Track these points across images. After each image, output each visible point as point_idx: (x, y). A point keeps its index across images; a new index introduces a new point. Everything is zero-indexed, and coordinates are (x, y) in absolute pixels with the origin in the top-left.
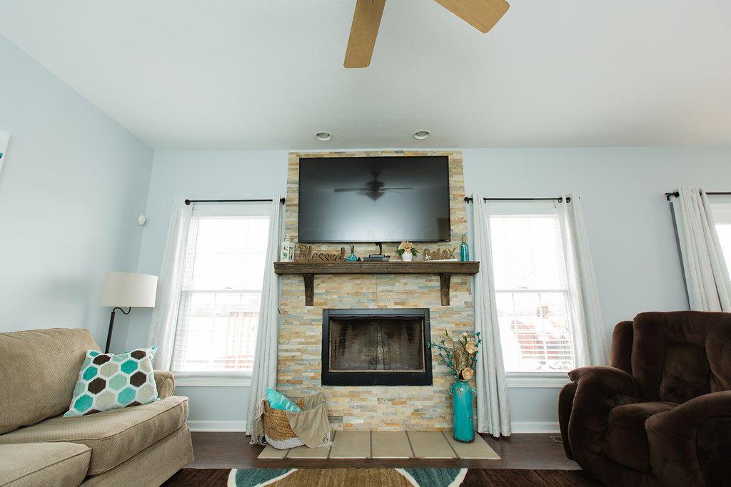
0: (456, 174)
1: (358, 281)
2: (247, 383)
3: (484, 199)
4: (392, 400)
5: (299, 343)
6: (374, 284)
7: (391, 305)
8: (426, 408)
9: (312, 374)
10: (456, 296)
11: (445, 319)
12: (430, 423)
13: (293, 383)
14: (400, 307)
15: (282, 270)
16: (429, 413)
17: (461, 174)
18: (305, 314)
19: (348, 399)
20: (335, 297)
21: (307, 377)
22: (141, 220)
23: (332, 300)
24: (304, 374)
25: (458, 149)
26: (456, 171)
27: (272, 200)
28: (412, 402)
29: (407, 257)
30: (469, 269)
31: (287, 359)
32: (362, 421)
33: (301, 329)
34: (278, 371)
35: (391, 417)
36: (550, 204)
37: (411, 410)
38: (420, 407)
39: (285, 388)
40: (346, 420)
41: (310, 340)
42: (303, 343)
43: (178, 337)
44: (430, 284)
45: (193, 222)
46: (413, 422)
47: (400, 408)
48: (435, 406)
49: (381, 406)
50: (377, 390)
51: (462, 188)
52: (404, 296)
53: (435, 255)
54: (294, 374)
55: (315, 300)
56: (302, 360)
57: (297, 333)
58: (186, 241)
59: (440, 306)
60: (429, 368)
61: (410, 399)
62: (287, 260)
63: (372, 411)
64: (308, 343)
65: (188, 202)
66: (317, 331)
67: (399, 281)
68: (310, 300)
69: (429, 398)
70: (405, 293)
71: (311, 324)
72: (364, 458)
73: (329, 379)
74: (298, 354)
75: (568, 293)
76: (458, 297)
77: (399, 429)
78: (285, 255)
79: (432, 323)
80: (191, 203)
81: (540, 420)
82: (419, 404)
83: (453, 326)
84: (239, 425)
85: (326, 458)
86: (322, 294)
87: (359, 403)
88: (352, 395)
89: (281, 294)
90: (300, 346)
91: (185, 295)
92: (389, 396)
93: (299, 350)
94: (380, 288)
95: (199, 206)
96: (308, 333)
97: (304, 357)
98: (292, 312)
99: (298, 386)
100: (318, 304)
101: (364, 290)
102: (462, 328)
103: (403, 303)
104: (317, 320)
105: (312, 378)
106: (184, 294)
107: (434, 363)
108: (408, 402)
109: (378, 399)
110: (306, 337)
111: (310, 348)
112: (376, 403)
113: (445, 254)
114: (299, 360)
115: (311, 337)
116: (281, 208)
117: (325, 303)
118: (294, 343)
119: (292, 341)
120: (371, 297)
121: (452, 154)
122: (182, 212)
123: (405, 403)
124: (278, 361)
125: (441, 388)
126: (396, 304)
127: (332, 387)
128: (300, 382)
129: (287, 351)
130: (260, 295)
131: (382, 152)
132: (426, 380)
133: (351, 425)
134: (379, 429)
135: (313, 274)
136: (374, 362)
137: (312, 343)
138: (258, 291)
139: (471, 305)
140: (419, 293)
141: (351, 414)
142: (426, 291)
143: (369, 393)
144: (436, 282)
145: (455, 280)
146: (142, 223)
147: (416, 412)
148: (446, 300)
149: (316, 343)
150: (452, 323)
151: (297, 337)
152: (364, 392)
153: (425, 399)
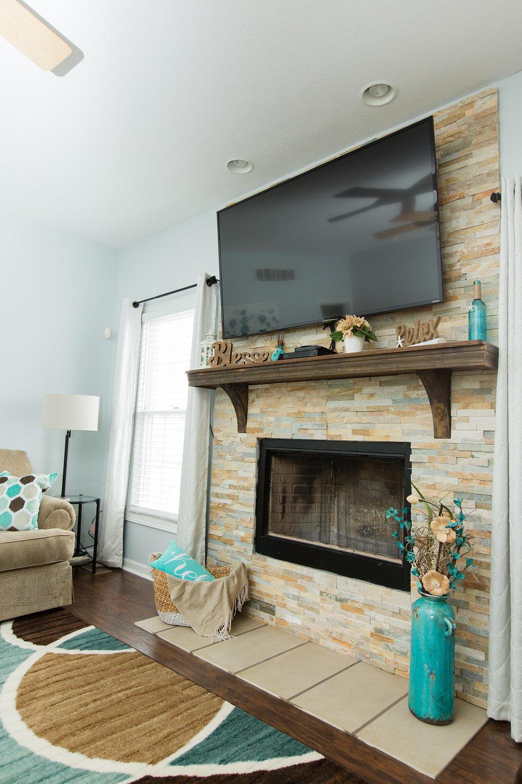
0: (479, 145)
1: (302, 394)
2: (175, 529)
4: (341, 601)
5: (231, 487)
6: (323, 397)
7: (348, 435)
8: (395, 632)
9: (243, 534)
10: (466, 419)
11: (439, 466)
12: (401, 661)
13: (224, 541)
14: (361, 438)
16: (402, 643)
17: (496, 140)
18: (238, 444)
19: (282, 582)
20: (272, 419)
21: (237, 537)
22: (107, 332)
23: (269, 425)
24: (235, 532)
26: (481, 138)
28: (372, 613)
29: (351, 345)
31: (218, 507)
32: (299, 621)
33: (233, 466)
35: (341, 630)
37: (369, 628)
38: (386, 627)
39: (217, 547)
40: (278, 610)
41: (242, 483)
42: (235, 487)
44: (414, 394)
46: (374, 649)
47: (353, 617)
49: (325, 605)
50: (321, 578)
51: (497, 174)
52: (366, 418)
53: (409, 337)
54: (223, 529)
55: (249, 425)
56: (233, 511)
57: (229, 471)
59: (431, 439)
61: (371, 607)
63: (312, 609)
64: (240, 488)
65: (136, 305)
66: (249, 472)
67: (359, 391)
68: (242, 428)
69: (398, 614)
70: (370, 412)
71: (243, 460)
74: (229, 502)
76: (471, 421)
77: (349, 652)
78: (203, 359)
79: (416, 471)
80: (141, 305)
82: (385, 621)
83: (454, 481)
85: (189, 652)
86: (257, 415)
87: (296, 592)
88: (288, 578)
90: (231, 491)
92: (336, 592)
93: (229, 496)
94: (333, 404)
96: (240, 473)
97: (236, 507)
98: (225, 442)
99: (228, 547)
100: (254, 431)
101: (309, 409)
103: (365, 432)
104: (250, 455)
105: (243, 540)
108: (366, 611)
109: (321, 593)
110: (238, 478)
111: (242, 494)
112: (318, 599)
113: (424, 332)
114: (230, 510)
115: (243, 479)
117: (260, 430)
118: (225, 486)
119: (223, 482)
120: (318, 420)
123: (359, 611)
126: (355, 432)
128: (231, 543)
129: (218, 495)
133: (285, 622)
134: (321, 642)
135: (247, 384)
137: (244, 488)
140: (394, 413)
141: (284, 606)
142: (406, 408)
143: (310, 579)
145: (460, 386)
146: (107, 337)
147: (378, 634)
148: (444, 427)
149: (248, 490)
150: (455, 475)
151: (230, 478)
152: (302, 577)
153: (394, 614)
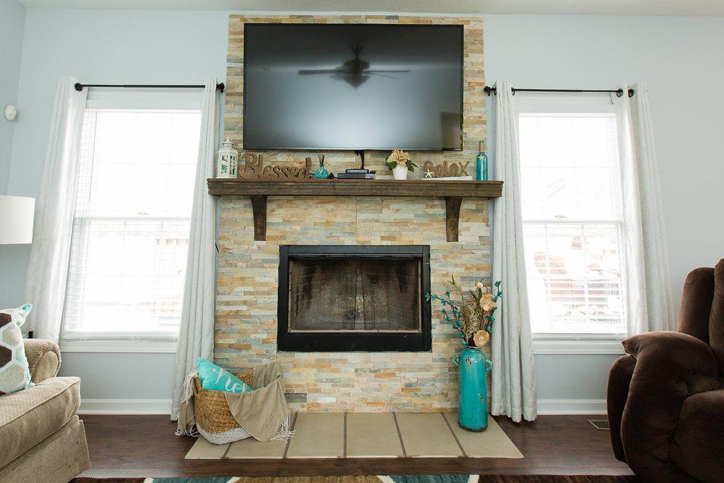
0: (473, 52)
1: (330, 206)
2: (173, 348)
3: (513, 90)
4: (375, 371)
5: (246, 293)
6: (352, 210)
7: (376, 241)
8: (422, 382)
9: (264, 336)
10: (467, 229)
11: (451, 260)
12: (427, 402)
13: (237, 348)
14: (389, 243)
15: (219, 189)
16: (427, 388)
17: (482, 52)
18: (254, 252)
19: (314, 371)
20: (298, 228)
21: (256, 340)
22: (10, 112)
23: (293, 233)
24: (252, 336)
25: (477, 15)
26: (473, 47)
27: (204, 86)
28: (403, 374)
29: (401, 173)
30: (489, 192)
31: (228, 315)
32: (333, 400)
33: (248, 273)
34: (216, 332)
35: (374, 394)
36: (605, 97)
37: (400, 385)
38: (414, 381)
39: (227, 355)
40: (311, 398)
41: (261, 289)
42: (251, 293)
43: (71, 283)
44: (431, 211)
45: (88, 116)
46: (404, 400)
47: (386, 382)
48: (433, 380)
49: (360, 379)
50: (355, 358)
51: (481, 73)
52: (393, 229)
53: (439, 171)
54: (237, 336)
55: (269, 233)
56: (250, 316)
57: (242, 279)
58: (78, 146)
59: (445, 243)
60: (427, 327)
61: (400, 370)
62: (226, 176)
63: (348, 386)
64: (258, 293)
65: (79, 87)
66: (271, 277)
67: (387, 207)
68: (260, 234)
69: (427, 368)
70: (396, 223)
71: (263, 267)
72: (335, 457)
73: (288, 342)
74: (244, 308)
75: (622, 225)
76: (470, 230)
77: (383, 409)
78: (223, 167)
79: (433, 265)
80: (85, 89)
81: (583, 397)
82: (412, 377)
83: (462, 270)
84: (161, 406)
85: (281, 458)
86: (279, 224)
87: (330, 376)
88: (319, 365)
89: (219, 223)
90: (247, 298)
91: (78, 224)
92: (370, 366)
93: (245, 303)
94: (361, 216)
95: (96, 93)
96: (258, 279)
97: (253, 312)
98: (236, 250)
99: (244, 353)
100: (273, 238)
101: (339, 219)
102: (475, 273)
103: (393, 238)
104: (272, 261)
105: (265, 342)
106: (78, 222)
107: (434, 321)
108: (397, 374)
109: (356, 370)
110: (255, 284)
111: (261, 300)
112: (353, 376)
113: (454, 170)
114: (245, 316)
115: (263, 284)
116: (218, 99)
117: (283, 237)
118: (238, 293)
119: (235, 290)
120: (348, 229)
121: (468, 22)
122: (71, 101)
123: (393, 375)
124: (216, 317)
125: (443, 356)
126: (383, 238)
127: (293, 353)
128: (248, 347)
129: (228, 303)
130: (189, 223)
131: (368, 17)
132: (422, 343)
133: (318, 405)
134: (356, 410)
135: (265, 197)
136: (351, 315)
137: (264, 293)
138: (186, 219)
139: (489, 242)
140: (416, 224)
141: (318, 391)
142: (425, 220)
143: (344, 361)
144: (440, 210)
145: (466, 206)
146: (12, 117)
147: (409, 387)
148: (453, 234)
149: (269, 293)
150: (462, 266)
151: (243, 285)
152: (336, 361)
153: (421, 370)
